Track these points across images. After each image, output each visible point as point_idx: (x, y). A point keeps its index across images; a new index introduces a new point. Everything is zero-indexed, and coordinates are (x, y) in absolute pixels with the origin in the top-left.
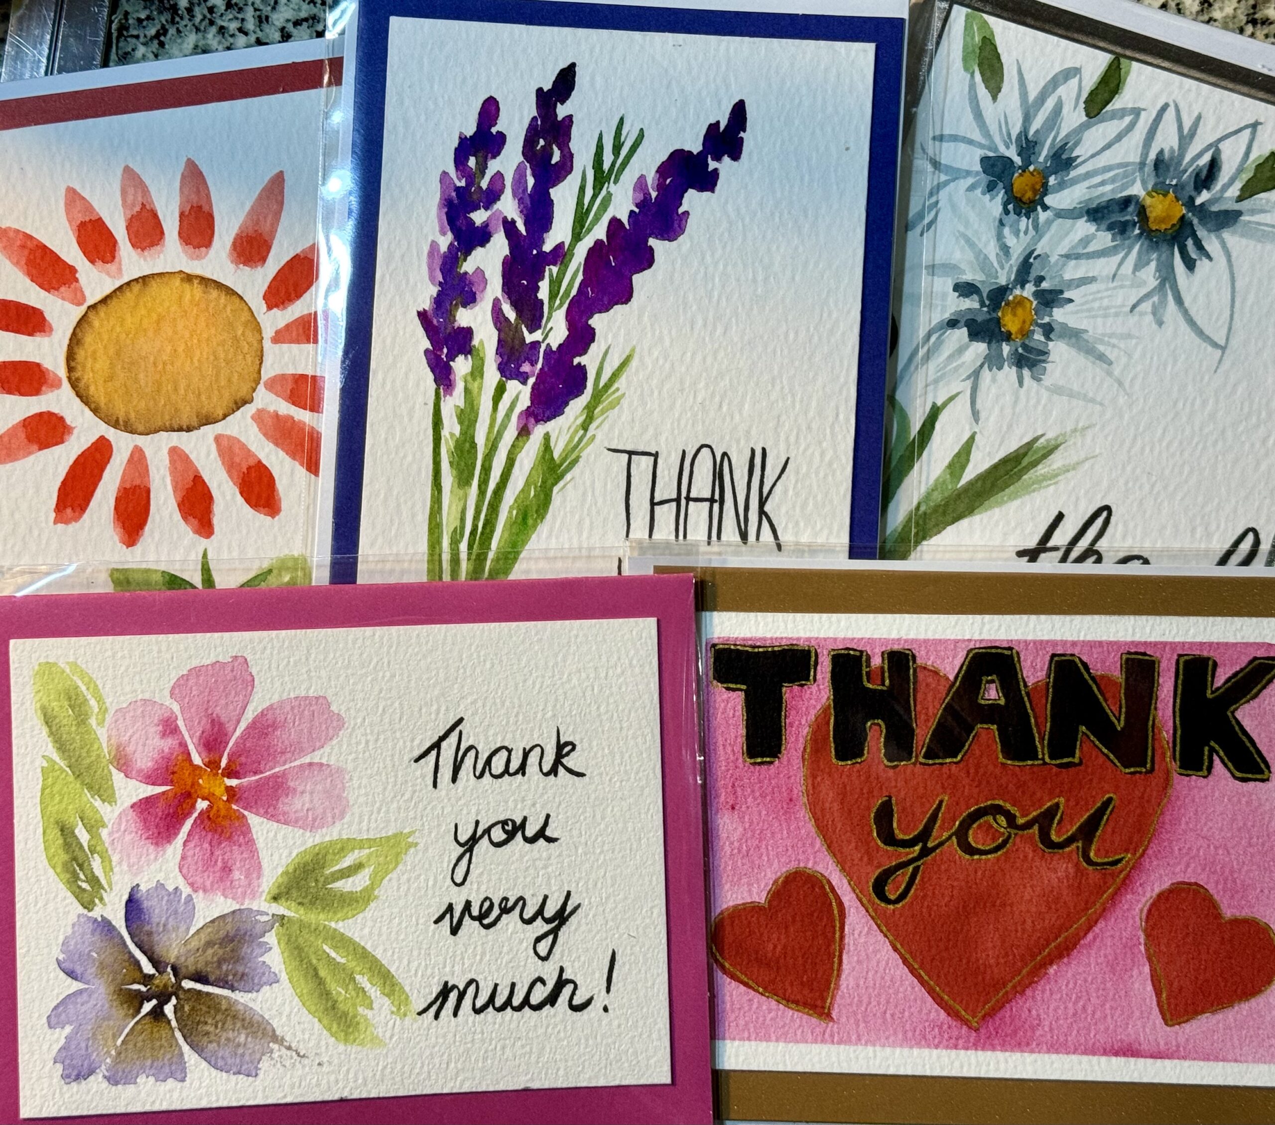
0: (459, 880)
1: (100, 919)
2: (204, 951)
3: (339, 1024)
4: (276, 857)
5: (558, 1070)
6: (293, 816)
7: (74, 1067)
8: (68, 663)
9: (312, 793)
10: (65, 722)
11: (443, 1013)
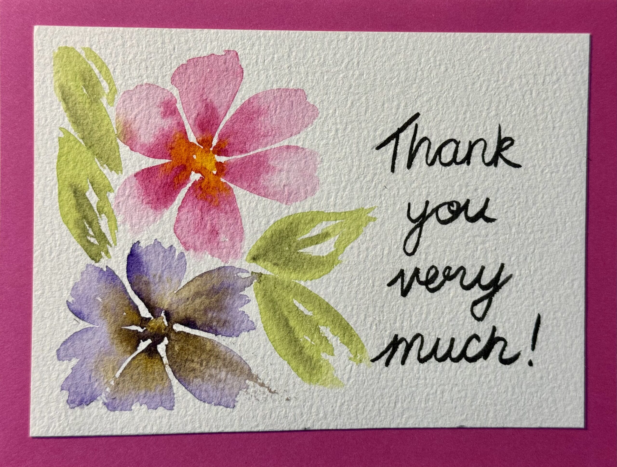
0: (410, 250)
1: (105, 269)
2: (193, 301)
3: (305, 366)
4: (256, 224)
5: (488, 412)
6: (271, 190)
7: (78, 394)
8: (84, 49)
9: (288, 172)
10: (80, 99)
11: (393, 361)
